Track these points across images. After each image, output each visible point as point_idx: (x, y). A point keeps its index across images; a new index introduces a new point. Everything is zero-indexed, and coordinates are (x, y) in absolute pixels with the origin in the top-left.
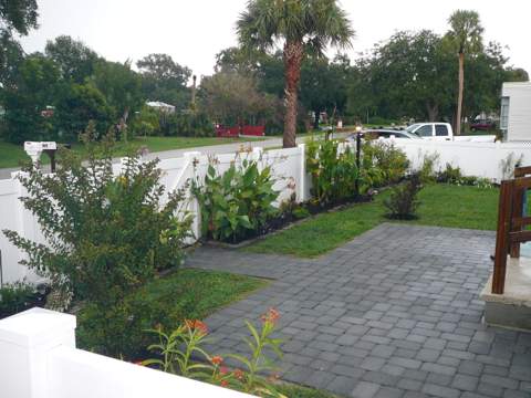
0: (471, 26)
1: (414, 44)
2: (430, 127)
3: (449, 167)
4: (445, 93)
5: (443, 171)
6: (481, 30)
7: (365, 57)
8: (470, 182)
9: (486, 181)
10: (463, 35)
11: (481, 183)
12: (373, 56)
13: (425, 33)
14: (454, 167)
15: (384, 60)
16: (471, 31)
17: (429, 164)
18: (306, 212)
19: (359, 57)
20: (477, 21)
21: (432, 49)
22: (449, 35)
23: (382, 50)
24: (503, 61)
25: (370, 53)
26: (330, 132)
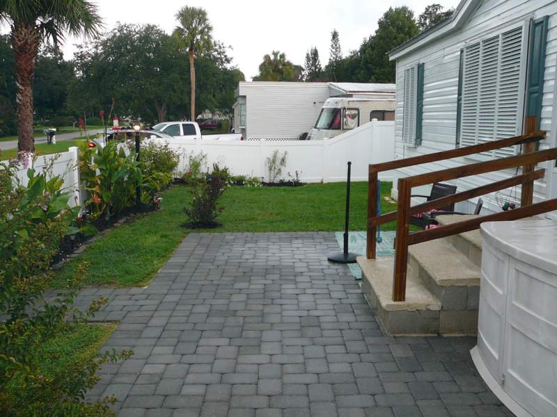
0: (199, 24)
1: (140, 39)
2: (177, 126)
3: (216, 168)
4: (175, 91)
5: (210, 173)
6: (210, 29)
7: (84, 50)
8: (240, 181)
9: (255, 180)
10: (193, 33)
11: (250, 182)
12: (94, 50)
13: (150, 29)
14: (221, 168)
15: (107, 53)
16: (200, 28)
17: (195, 165)
18: (93, 229)
19: (78, 50)
20: (205, 20)
21: (158, 44)
22: (179, 31)
23: (104, 44)
24: (228, 61)
25: (90, 46)
26: (52, 134)
